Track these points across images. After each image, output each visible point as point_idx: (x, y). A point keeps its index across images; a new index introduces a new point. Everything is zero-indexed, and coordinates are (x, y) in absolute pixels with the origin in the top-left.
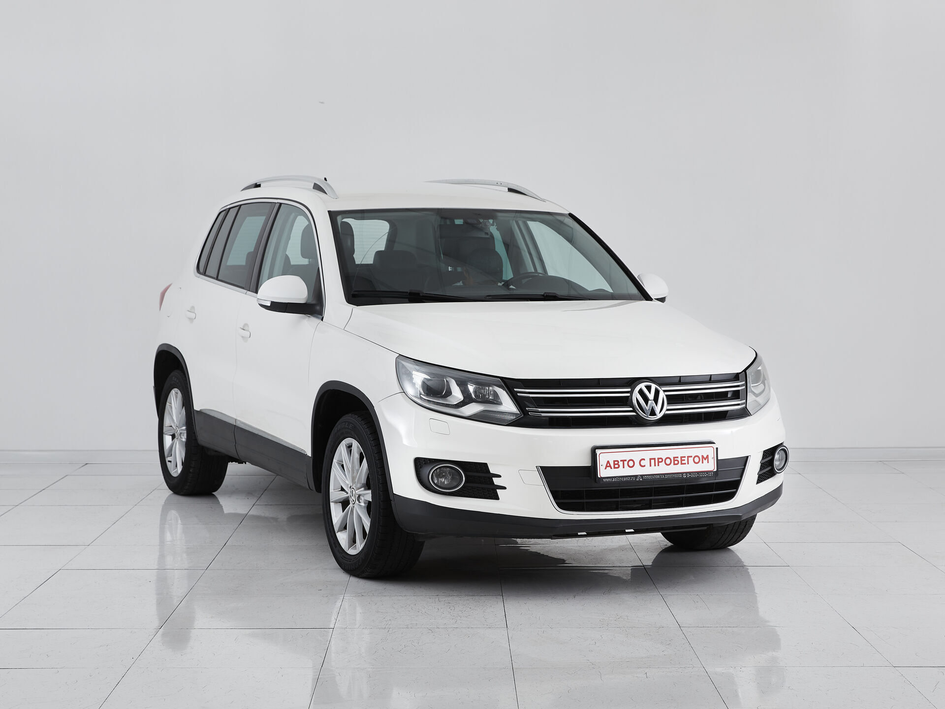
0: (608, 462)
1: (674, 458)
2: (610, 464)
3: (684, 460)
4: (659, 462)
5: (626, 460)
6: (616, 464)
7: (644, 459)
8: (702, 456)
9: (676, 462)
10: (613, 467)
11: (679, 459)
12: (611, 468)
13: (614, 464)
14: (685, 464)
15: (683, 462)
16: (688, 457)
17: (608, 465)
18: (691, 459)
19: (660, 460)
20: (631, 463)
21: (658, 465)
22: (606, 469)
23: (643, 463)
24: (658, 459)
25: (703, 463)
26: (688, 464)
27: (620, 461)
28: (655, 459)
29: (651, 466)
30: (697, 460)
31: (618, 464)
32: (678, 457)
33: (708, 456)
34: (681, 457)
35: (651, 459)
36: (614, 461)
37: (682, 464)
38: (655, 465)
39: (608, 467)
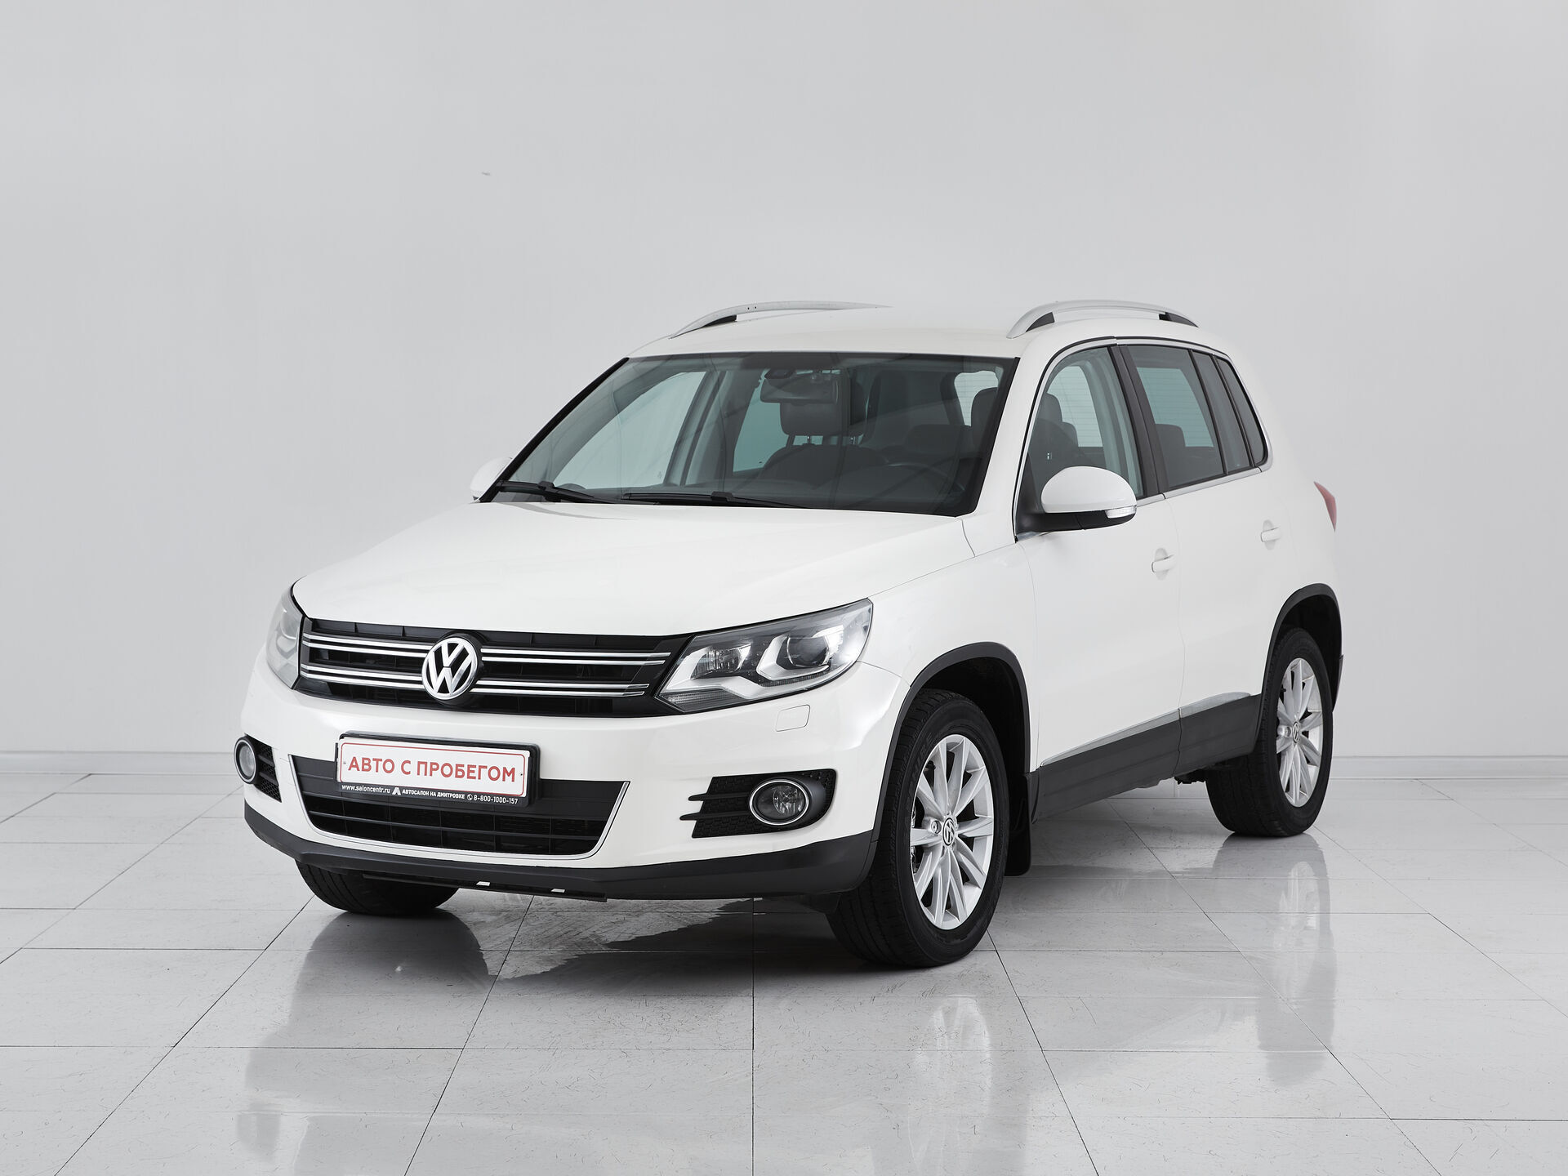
0: (354, 759)
1: (457, 765)
2: (356, 763)
3: (473, 772)
4: (432, 770)
5: (381, 760)
6: (366, 764)
7: (409, 762)
8: (505, 769)
9: (460, 773)
10: (361, 769)
11: (465, 769)
12: (358, 770)
13: (364, 764)
14: (474, 778)
15: (471, 774)
16: (480, 767)
17: (354, 764)
18: (484, 772)
19: (434, 767)
20: (389, 766)
21: (431, 775)
22: (349, 769)
23: (407, 767)
24: (432, 764)
25: (504, 780)
26: (479, 778)
27: (371, 760)
28: (426, 763)
29: (418, 774)
31: (368, 764)
32: (463, 766)
33: (513, 769)
34: (469, 766)
35: (419, 763)
36: (364, 759)
37: (469, 777)
38: (426, 774)
39: (354, 766)
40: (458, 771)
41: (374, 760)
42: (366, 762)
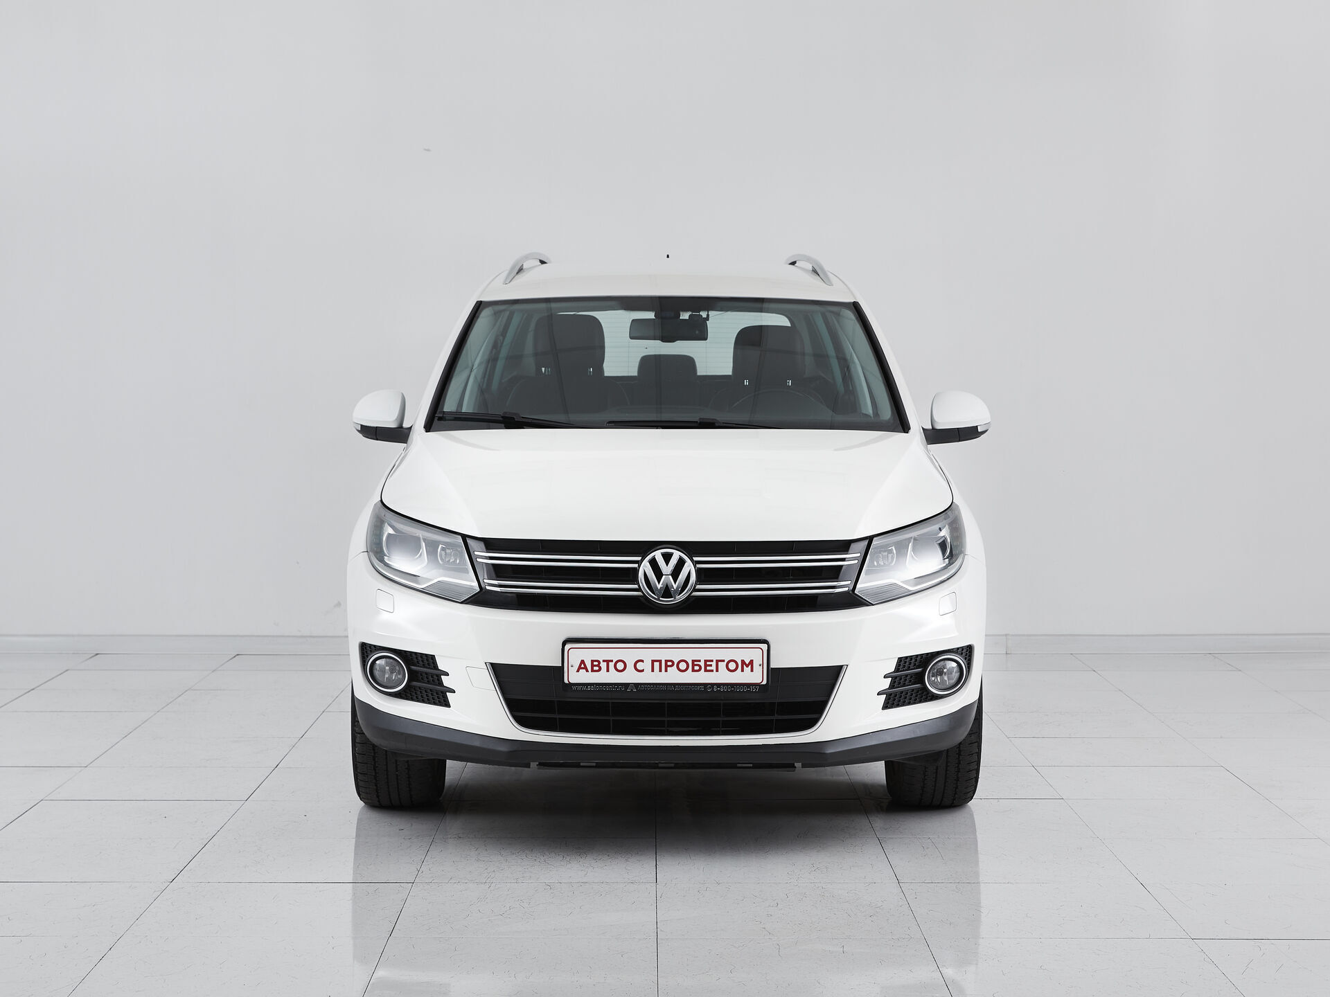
0: (583, 662)
1: (693, 661)
2: (585, 665)
3: (711, 665)
4: (667, 666)
5: (612, 661)
6: (596, 666)
7: (642, 661)
8: (743, 662)
9: (697, 668)
10: (589, 669)
11: (702, 664)
12: (587, 671)
13: (593, 666)
14: (712, 671)
15: (708, 668)
16: (717, 661)
17: (583, 666)
18: (722, 666)
19: (669, 664)
20: (620, 666)
21: (666, 671)
22: (578, 671)
23: (639, 666)
24: (666, 661)
25: (742, 671)
26: (717, 671)
27: (601, 661)
28: (660, 661)
29: (653, 671)
30: (732, 666)
31: (598, 666)
32: (700, 661)
33: (751, 662)
34: (706, 661)
35: (653, 661)
36: (592, 661)
37: (706, 670)
38: (660, 671)
39: (583, 668)
40: (695, 665)
41: (604, 661)
42: (596, 663)
